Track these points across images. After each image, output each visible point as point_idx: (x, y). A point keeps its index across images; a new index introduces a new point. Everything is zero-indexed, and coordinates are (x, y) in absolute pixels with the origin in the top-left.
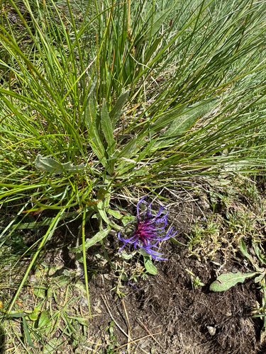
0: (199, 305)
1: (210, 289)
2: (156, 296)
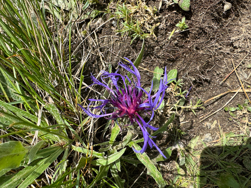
1: (188, 10)
2: (198, 68)
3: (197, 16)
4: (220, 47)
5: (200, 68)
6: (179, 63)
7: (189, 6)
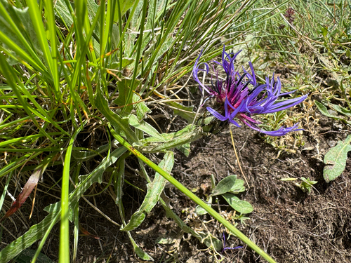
0: (325, 212)
1: (327, 181)
2: (272, 238)
3: (326, 201)
4: (310, 257)
5: (273, 241)
6: (261, 210)
7: (331, 179)
